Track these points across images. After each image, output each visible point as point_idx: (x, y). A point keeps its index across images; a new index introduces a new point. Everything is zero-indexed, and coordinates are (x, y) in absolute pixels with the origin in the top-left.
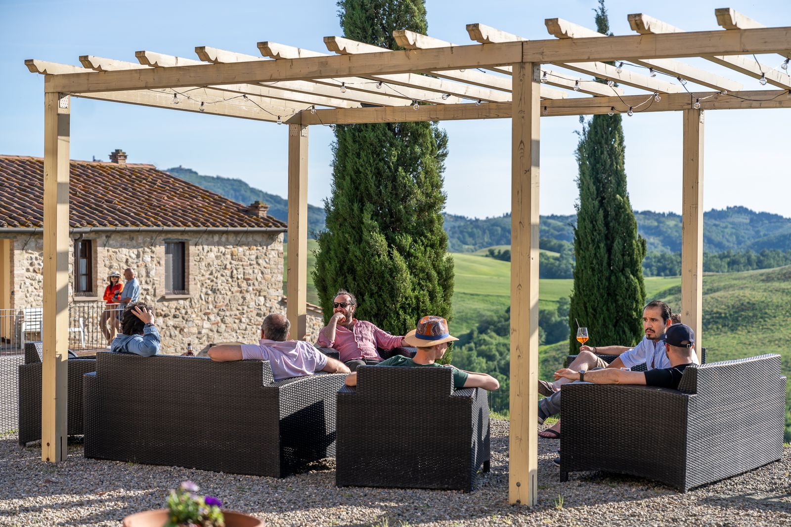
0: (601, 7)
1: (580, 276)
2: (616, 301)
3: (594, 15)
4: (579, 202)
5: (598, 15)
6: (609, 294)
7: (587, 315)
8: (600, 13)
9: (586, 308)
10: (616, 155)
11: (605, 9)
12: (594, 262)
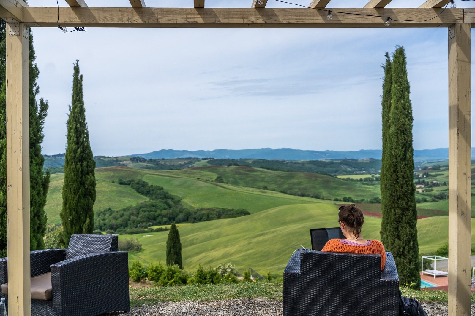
0: (77, 63)
1: (68, 176)
2: (84, 187)
3: (73, 66)
4: (67, 145)
5: (75, 66)
6: (81, 184)
7: (71, 193)
8: (76, 65)
9: (70, 190)
10: (83, 125)
11: (79, 64)
12: (75, 170)
